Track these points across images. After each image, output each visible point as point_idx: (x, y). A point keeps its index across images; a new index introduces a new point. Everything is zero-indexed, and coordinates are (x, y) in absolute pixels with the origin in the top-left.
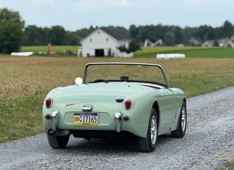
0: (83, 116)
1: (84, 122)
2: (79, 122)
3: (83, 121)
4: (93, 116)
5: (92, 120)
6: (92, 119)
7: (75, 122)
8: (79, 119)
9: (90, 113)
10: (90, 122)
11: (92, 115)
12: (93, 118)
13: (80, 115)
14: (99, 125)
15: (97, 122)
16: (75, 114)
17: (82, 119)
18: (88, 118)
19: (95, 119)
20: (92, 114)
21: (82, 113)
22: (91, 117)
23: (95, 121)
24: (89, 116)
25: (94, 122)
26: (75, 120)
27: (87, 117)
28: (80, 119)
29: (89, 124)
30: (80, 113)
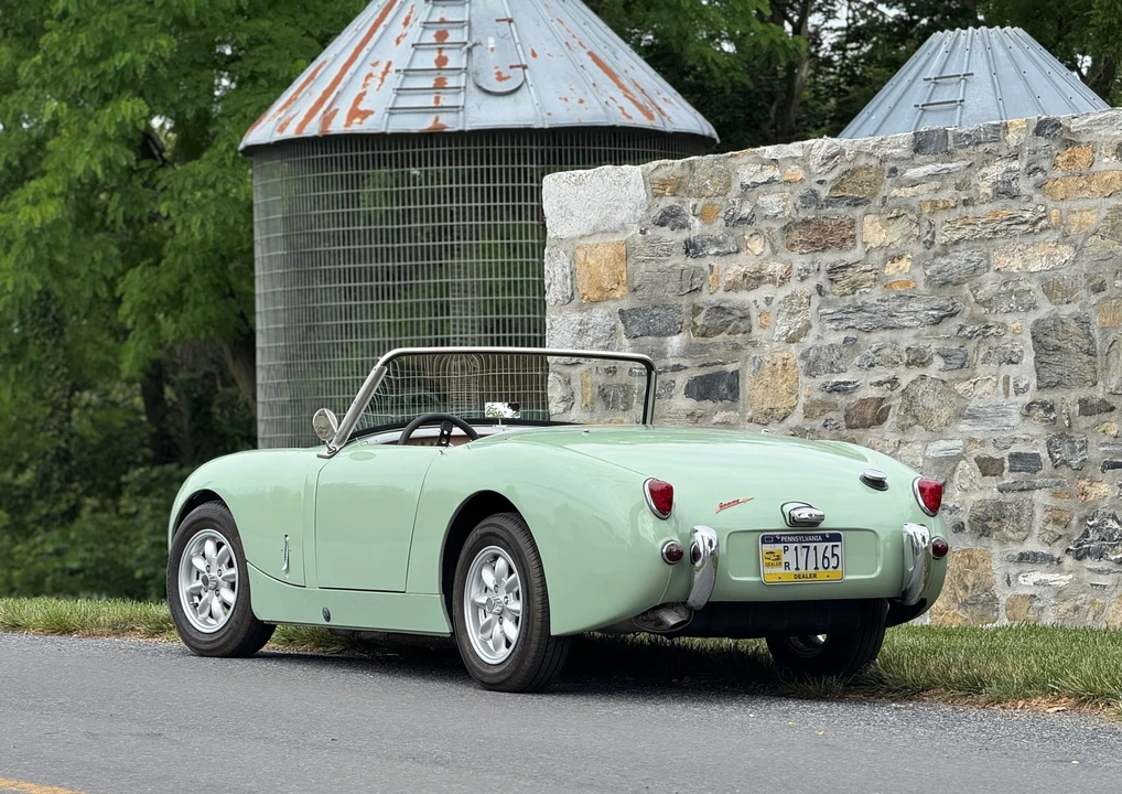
0: (792, 547)
1: (797, 569)
2: (781, 570)
3: (793, 566)
4: (826, 544)
5: (826, 560)
6: (824, 557)
7: (768, 570)
8: (778, 558)
9: (814, 535)
10: (816, 568)
11: (825, 539)
12: (828, 554)
13: (784, 542)
14: (848, 577)
15: (840, 568)
16: (766, 540)
17: (789, 557)
18: (812, 551)
19: (833, 555)
20: (823, 536)
21: (790, 535)
22: (821, 547)
23: (833, 562)
24: (812, 545)
25: (830, 569)
26: (768, 561)
27: (808, 547)
28: (785, 558)
29: (815, 575)
30: (780, 536)
